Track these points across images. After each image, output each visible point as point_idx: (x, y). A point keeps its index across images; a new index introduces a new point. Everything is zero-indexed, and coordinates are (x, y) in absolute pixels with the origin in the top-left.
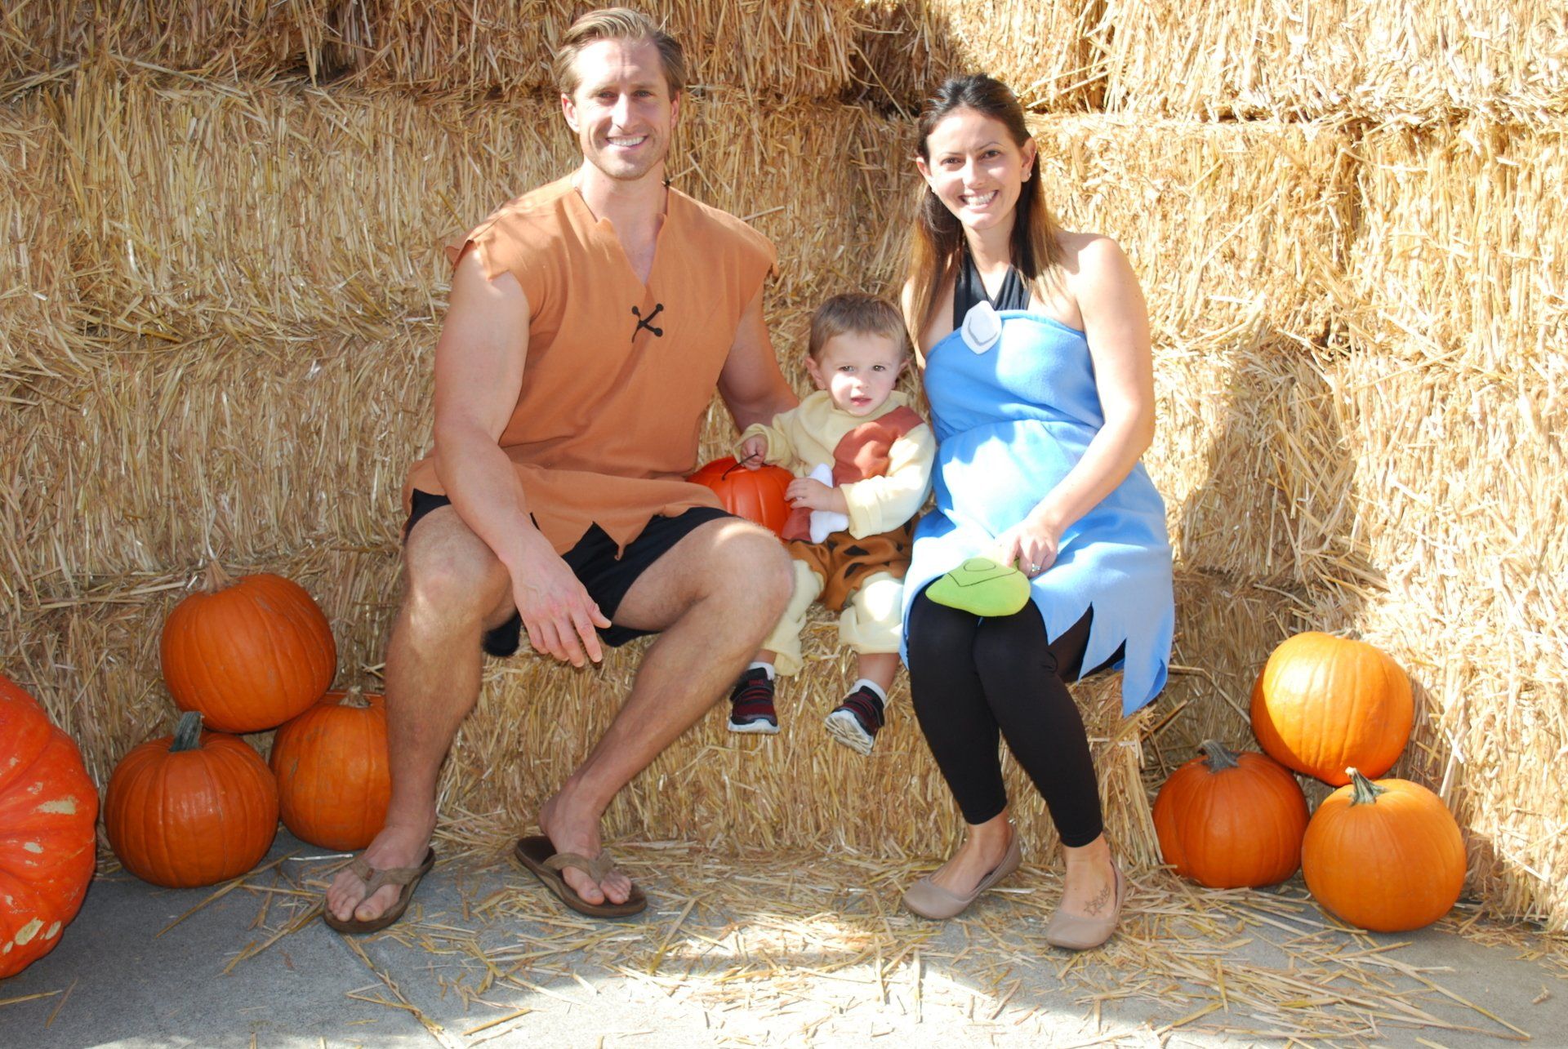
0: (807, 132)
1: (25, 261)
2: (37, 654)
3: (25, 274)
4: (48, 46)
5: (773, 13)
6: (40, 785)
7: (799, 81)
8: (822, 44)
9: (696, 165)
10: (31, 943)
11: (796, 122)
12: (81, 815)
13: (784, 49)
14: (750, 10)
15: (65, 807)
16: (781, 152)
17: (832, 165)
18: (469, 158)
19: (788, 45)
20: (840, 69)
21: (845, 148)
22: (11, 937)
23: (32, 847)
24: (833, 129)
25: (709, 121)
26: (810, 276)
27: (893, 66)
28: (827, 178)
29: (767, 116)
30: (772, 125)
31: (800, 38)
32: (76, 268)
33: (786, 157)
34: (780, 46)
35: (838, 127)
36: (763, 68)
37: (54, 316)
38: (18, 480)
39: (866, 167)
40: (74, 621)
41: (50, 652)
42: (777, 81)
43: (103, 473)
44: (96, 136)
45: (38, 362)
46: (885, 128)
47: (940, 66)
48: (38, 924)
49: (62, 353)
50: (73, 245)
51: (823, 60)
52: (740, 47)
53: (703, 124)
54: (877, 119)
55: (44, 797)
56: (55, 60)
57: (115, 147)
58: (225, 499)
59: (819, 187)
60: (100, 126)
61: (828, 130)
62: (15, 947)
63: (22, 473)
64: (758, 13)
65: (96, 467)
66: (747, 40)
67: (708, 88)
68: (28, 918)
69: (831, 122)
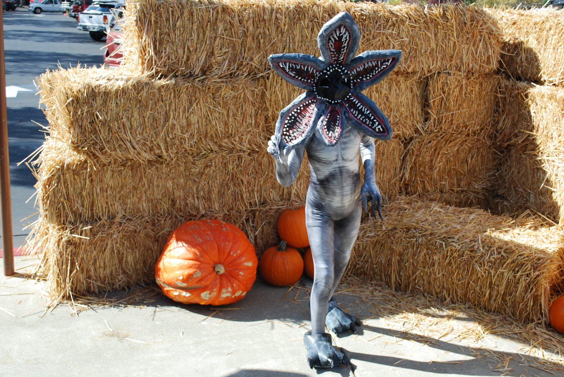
0: (481, 84)
1: (253, 122)
2: (247, 220)
3: (253, 125)
4: (264, 66)
5: (473, 49)
6: (244, 258)
7: (480, 69)
8: (488, 58)
9: (443, 95)
10: (239, 296)
11: (478, 81)
12: (253, 266)
13: (476, 59)
14: (466, 48)
15: (250, 264)
16: (472, 91)
17: (489, 94)
18: (375, 92)
19: (477, 58)
20: (494, 65)
21: (494, 89)
22: (234, 294)
23: (241, 273)
24: (490, 83)
25: (449, 82)
26: (478, 127)
27: (513, 63)
28: (487, 97)
29: (468, 79)
30: (470, 82)
31: (481, 56)
32: (265, 123)
33: (474, 92)
34: (474, 59)
35: (492, 83)
36: (468, 65)
37: (260, 135)
38: (247, 176)
39: (499, 95)
40: (257, 213)
41: (251, 221)
42: (472, 69)
43: (268, 175)
44: (274, 90)
45: (255, 147)
46: (508, 83)
47: (526, 66)
48: (241, 292)
49: (260, 144)
50: (265, 117)
51: (488, 62)
52: (462, 59)
53: (447, 83)
54: (505, 80)
55: (245, 261)
56: (265, 69)
57: (278, 92)
58: (299, 183)
59: (484, 101)
60: (275, 88)
61: (489, 83)
62: (235, 297)
63: (248, 174)
64: (468, 49)
65: (266, 173)
66: (464, 57)
67: (450, 72)
68: (239, 290)
69: (490, 81)
